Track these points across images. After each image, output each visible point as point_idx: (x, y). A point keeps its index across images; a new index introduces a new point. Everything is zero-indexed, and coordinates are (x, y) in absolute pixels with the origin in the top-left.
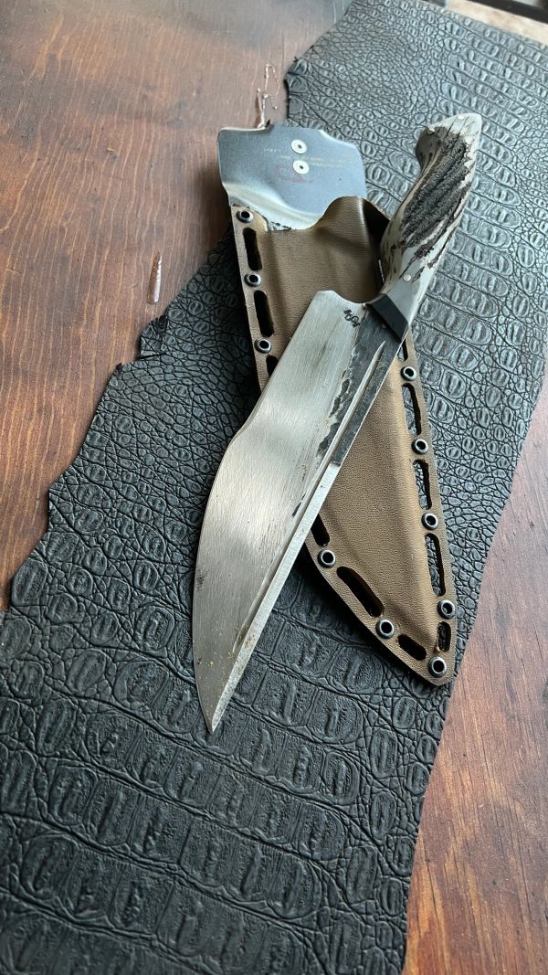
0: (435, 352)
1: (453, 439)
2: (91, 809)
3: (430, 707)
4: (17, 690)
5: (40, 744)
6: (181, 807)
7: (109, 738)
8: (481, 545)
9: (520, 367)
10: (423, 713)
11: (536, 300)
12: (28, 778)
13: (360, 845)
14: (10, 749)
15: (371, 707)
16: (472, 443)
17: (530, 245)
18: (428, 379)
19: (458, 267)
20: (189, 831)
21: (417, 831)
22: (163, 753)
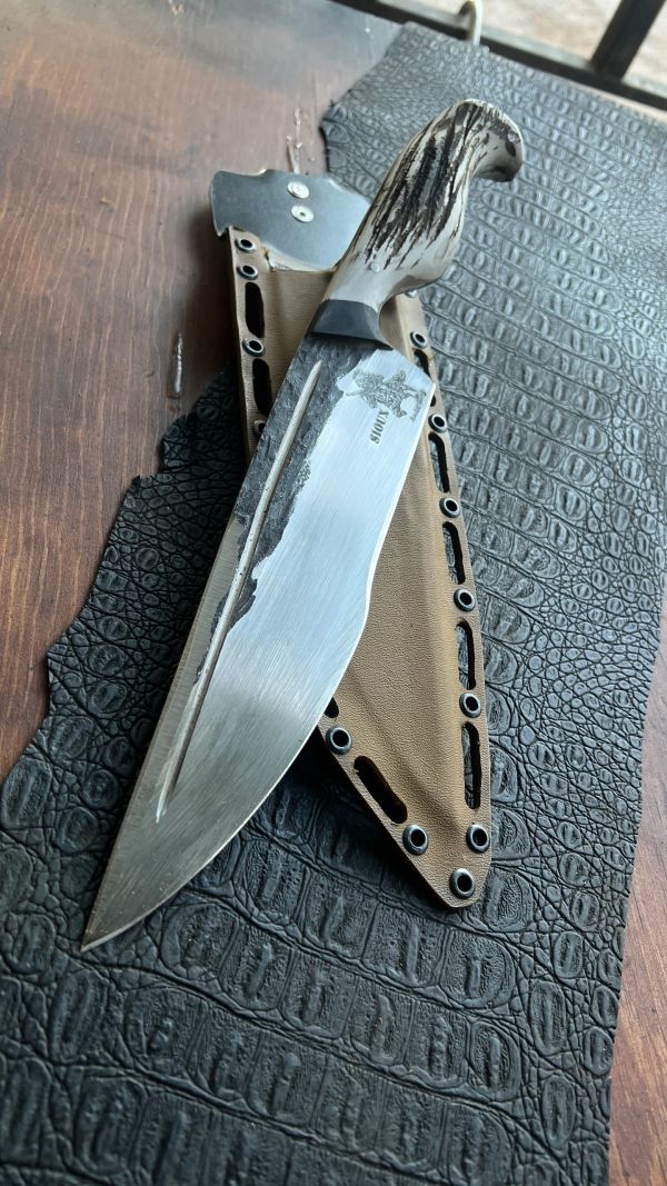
0: (543, 462)
1: (580, 573)
2: (139, 1145)
3: (600, 944)
4: (15, 960)
5: (56, 1045)
6: (274, 1127)
7: (159, 1027)
8: (634, 713)
9: (648, 481)
10: (593, 953)
11: (654, 399)
12: (40, 1102)
13: (533, 1161)
14: (9, 1057)
15: (524, 951)
16: (604, 578)
17: (637, 333)
18: (539, 496)
19: (556, 357)
20: (289, 1165)
21: (607, 1131)
22: (241, 1043)
